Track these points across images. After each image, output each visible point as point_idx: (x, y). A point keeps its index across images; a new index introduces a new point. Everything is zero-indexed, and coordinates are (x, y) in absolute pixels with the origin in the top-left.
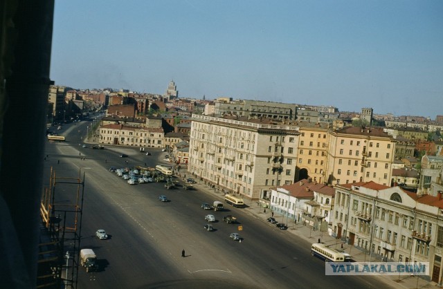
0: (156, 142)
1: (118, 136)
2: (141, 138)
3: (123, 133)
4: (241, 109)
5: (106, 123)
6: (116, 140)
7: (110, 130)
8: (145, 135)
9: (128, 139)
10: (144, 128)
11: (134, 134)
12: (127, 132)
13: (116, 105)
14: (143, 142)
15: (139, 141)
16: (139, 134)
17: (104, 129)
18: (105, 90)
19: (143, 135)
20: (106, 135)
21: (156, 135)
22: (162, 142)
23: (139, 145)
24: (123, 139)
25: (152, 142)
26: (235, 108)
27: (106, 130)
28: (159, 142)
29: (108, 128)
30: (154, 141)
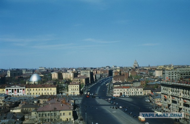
0: (140, 93)
1: (121, 92)
2: (132, 92)
3: (124, 90)
4: (175, 72)
5: (115, 86)
6: (121, 94)
7: (118, 89)
8: (134, 90)
9: (127, 93)
10: (134, 87)
11: (129, 90)
12: (126, 90)
13: (117, 76)
14: (133, 93)
15: (132, 93)
16: (131, 90)
17: (115, 89)
18: (107, 67)
19: (133, 90)
20: (116, 92)
21: (139, 90)
22: (142, 93)
23: (132, 95)
24: (124, 93)
25: (137, 93)
26: (172, 72)
27: (117, 89)
28: (141, 93)
29: (117, 88)
30: (138, 92)
